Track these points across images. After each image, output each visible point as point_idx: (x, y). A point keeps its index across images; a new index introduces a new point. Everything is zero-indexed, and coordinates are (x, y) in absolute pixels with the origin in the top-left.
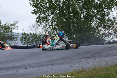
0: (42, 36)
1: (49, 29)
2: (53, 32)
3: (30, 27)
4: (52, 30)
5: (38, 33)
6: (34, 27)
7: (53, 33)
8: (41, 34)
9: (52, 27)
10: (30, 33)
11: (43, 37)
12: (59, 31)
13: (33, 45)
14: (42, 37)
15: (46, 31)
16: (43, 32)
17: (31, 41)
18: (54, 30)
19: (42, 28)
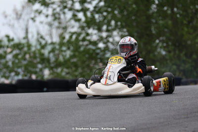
0: (49, 48)
1: (73, 22)
2: (88, 34)
3: (6, 17)
4: (82, 28)
5: (36, 36)
6: (19, 16)
7: (88, 38)
8: (43, 42)
9: (85, 15)
10: (8, 36)
11: (53, 51)
12: (108, 31)
13: (19, 81)
14: (49, 53)
15: (60, 31)
16: (51, 35)
17: (10, 64)
18: (89, 28)
19: (50, 19)
